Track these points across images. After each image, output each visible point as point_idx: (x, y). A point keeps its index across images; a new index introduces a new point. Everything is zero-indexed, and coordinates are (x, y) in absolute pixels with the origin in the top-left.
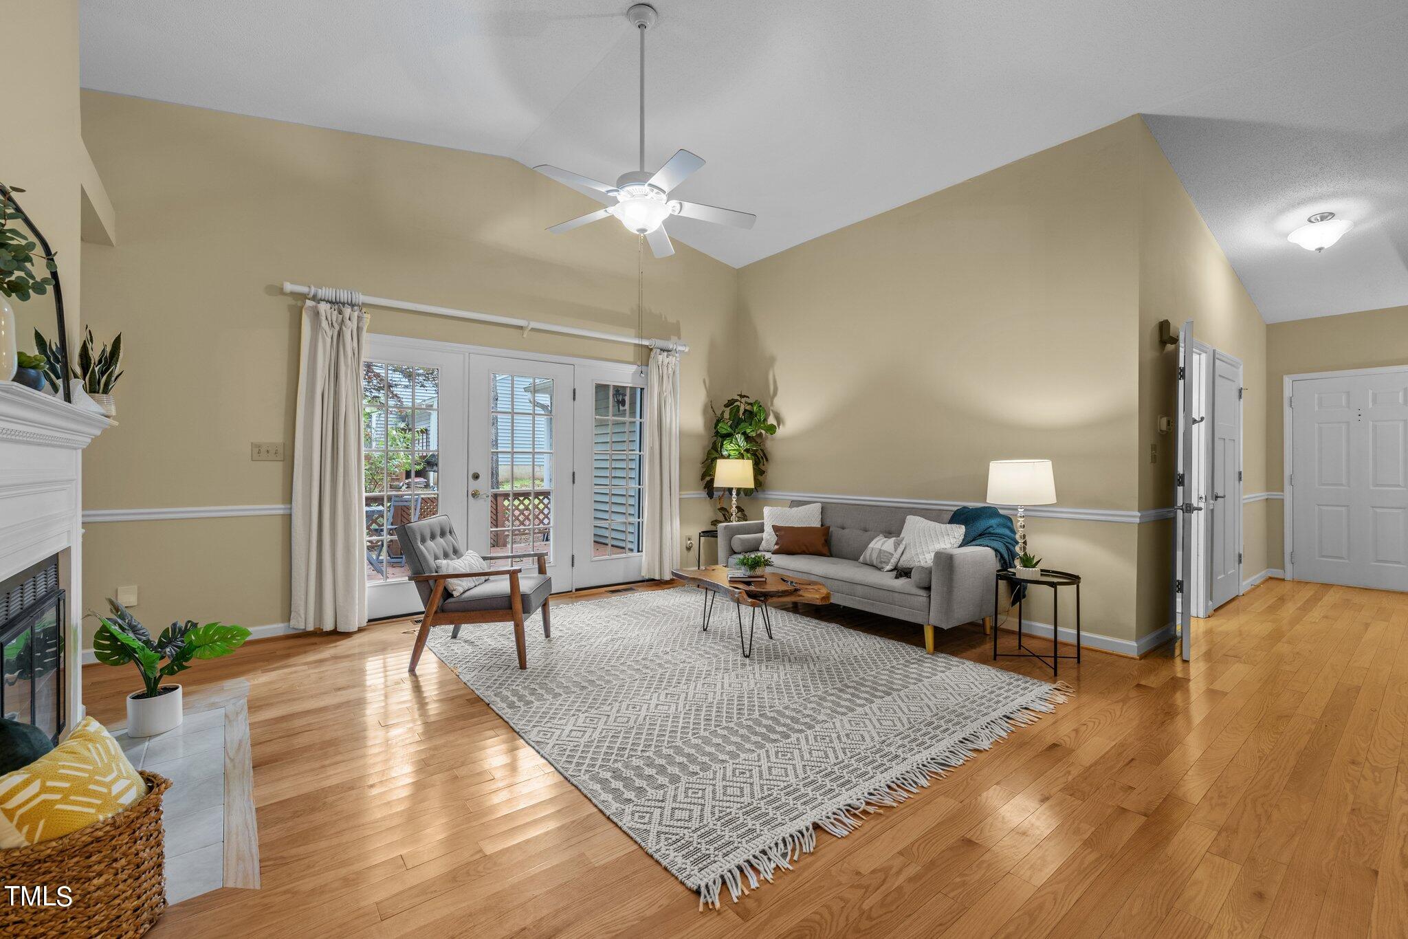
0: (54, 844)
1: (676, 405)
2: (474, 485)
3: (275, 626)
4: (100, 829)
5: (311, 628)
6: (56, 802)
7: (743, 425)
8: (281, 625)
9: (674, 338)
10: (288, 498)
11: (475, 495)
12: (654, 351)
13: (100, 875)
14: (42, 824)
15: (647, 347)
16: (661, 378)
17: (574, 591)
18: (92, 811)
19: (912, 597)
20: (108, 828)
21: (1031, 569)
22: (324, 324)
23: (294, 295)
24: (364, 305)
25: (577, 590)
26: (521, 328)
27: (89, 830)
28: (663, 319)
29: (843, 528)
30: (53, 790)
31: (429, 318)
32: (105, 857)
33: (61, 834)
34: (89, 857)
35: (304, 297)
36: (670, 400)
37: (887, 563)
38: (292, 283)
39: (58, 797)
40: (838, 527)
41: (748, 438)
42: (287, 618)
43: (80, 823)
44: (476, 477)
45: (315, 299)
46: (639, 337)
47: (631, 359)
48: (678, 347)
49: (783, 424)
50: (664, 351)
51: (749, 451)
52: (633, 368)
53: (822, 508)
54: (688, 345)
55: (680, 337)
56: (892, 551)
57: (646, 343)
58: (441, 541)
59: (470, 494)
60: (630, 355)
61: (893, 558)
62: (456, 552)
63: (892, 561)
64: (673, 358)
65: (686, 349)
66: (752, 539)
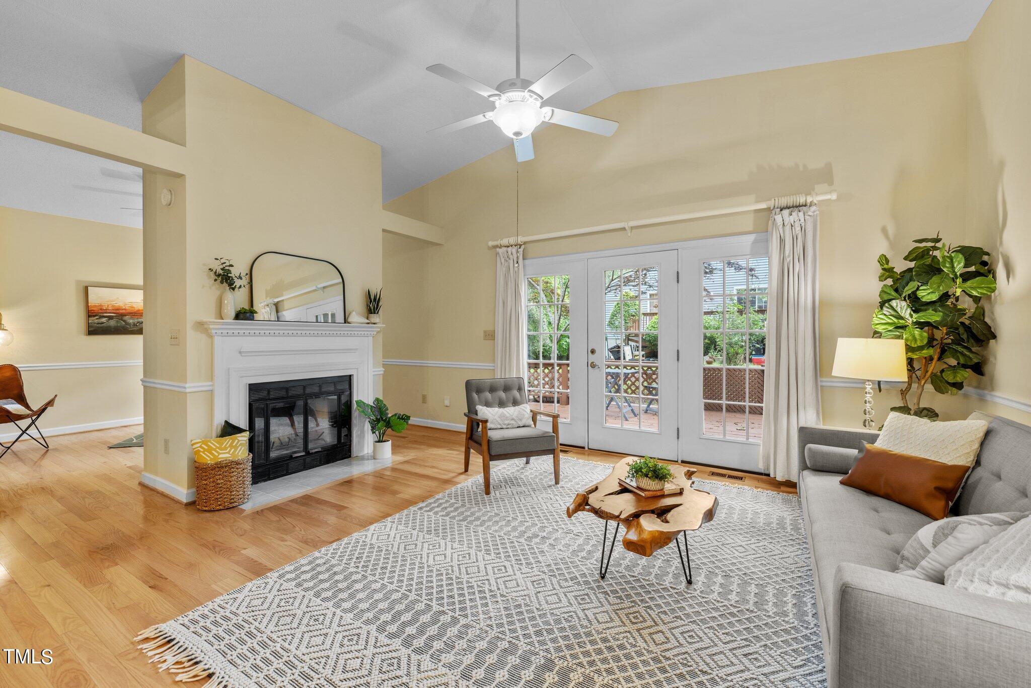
2: (592, 358)
7: (912, 284)
9: (819, 187)
11: (593, 366)
12: (774, 211)
15: (767, 209)
17: (680, 462)
18: (209, 459)
22: (503, 260)
25: (683, 462)
26: (624, 229)
28: (801, 168)
29: (999, 478)
31: (562, 240)
36: (798, 268)
38: (492, 241)
39: (202, 450)
43: (204, 461)
44: (593, 352)
45: (501, 247)
46: (757, 202)
47: (750, 228)
48: (820, 196)
49: (1013, 275)
50: (788, 208)
51: (921, 325)
52: (752, 237)
53: (988, 433)
54: (836, 190)
55: (831, 183)
56: (928, 543)
57: (763, 206)
58: (502, 394)
59: (589, 364)
60: (748, 223)
61: (927, 559)
62: (515, 403)
63: (924, 563)
64: (801, 214)
65: (834, 197)
66: (835, 454)
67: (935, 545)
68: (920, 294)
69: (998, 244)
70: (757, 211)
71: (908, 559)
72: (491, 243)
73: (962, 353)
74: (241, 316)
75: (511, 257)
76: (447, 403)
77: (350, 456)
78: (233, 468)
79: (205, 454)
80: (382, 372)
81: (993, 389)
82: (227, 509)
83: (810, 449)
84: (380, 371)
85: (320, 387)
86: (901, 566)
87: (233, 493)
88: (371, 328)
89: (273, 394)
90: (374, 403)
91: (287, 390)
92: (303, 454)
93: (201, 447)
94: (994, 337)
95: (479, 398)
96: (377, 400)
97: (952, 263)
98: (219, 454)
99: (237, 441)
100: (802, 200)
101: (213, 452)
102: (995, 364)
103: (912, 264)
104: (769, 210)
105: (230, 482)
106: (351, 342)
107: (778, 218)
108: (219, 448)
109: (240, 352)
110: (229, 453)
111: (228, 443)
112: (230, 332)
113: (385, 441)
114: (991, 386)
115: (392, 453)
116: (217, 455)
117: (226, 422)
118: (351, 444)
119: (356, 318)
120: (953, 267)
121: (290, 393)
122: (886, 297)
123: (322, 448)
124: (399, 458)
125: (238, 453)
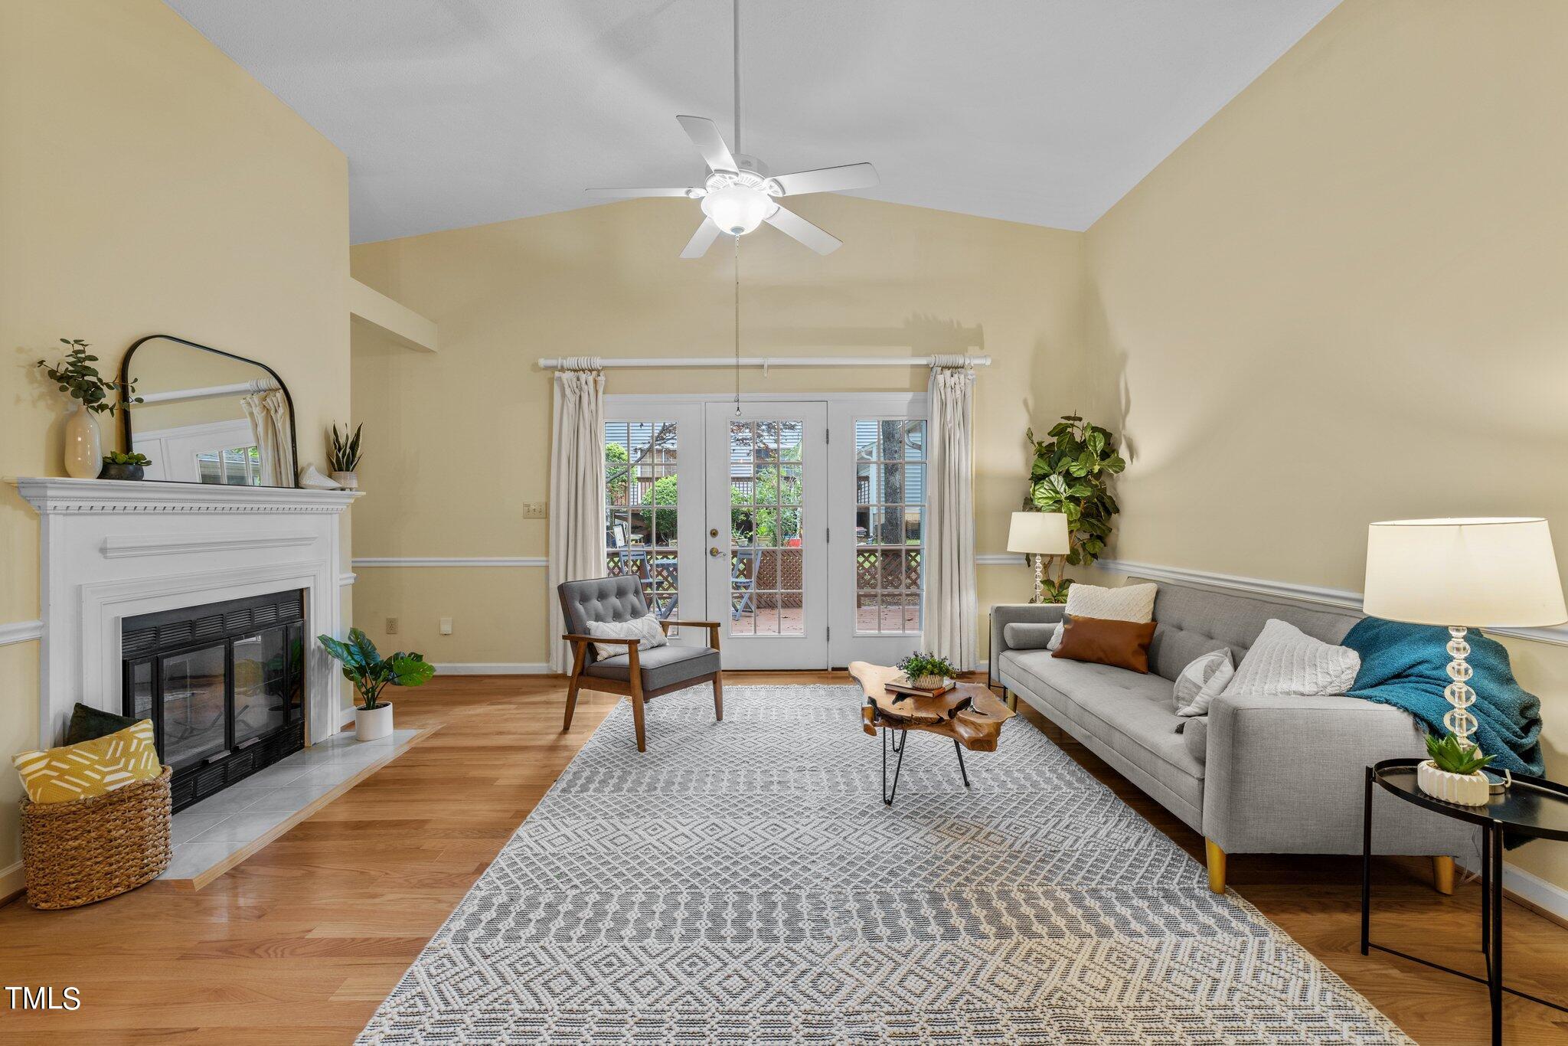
0: (45, 807)
1: (966, 438)
2: (713, 543)
3: (541, 665)
4: (74, 806)
5: (560, 672)
6: (53, 777)
7: (1066, 460)
8: (545, 665)
9: (973, 350)
10: (547, 554)
11: (714, 553)
12: (934, 370)
13: (76, 838)
14: (40, 790)
15: (927, 366)
16: (943, 405)
17: (830, 669)
18: (80, 790)
19: (1180, 775)
20: (79, 806)
21: (1457, 776)
22: (568, 391)
23: (547, 368)
24: (604, 368)
25: (834, 669)
26: (762, 366)
27: (66, 804)
28: (955, 326)
29: (1181, 629)
30: (55, 769)
31: (665, 371)
32: (80, 827)
33: (50, 801)
34: (68, 824)
35: (554, 368)
36: (958, 434)
37: (1189, 703)
38: (546, 359)
39: (55, 774)
40: (1173, 626)
41: (1070, 479)
42: (548, 660)
44: (714, 533)
45: (562, 369)
46: (915, 355)
47: (907, 385)
48: (974, 360)
49: (1137, 457)
50: (949, 368)
51: (1071, 498)
52: (909, 396)
53: (1158, 593)
54: (990, 356)
55: (982, 346)
56: (1199, 681)
57: (923, 361)
58: (614, 601)
59: (708, 551)
60: (905, 380)
61: (1200, 694)
62: (635, 613)
63: (1198, 698)
64: (962, 377)
65: (988, 362)
66: (1034, 631)
67: (1206, 682)
68: (1073, 469)
69: (1121, 426)
70: (913, 366)
71: (1183, 699)
72: (542, 362)
73: (1099, 527)
74: (113, 472)
75: (585, 387)
76: (446, 628)
77: (302, 746)
78: (146, 799)
79: (67, 782)
80: (352, 581)
81: (1115, 558)
82: (135, 889)
83: (1013, 629)
84: (349, 577)
85: (251, 616)
86: (1180, 705)
87: (147, 853)
88: (338, 497)
89: (166, 639)
90: (349, 638)
91: (192, 625)
92: (227, 753)
93: (48, 767)
94: (1117, 511)
95: (585, 608)
96: (354, 631)
97: (1095, 442)
98: (104, 775)
99: (135, 741)
100: (961, 362)
101: (87, 772)
102: (1117, 535)
103: (1055, 440)
104: (929, 368)
105: (142, 829)
106: (304, 525)
107: (940, 378)
108: (98, 762)
109: (103, 550)
110: (125, 769)
111: (116, 749)
112: (86, 505)
113: (378, 707)
114: (1114, 554)
115: (394, 727)
116: (98, 777)
117: (79, 707)
118: (303, 723)
119: (315, 477)
120: (1095, 446)
121: (199, 632)
122: (1040, 472)
123: (259, 736)
124: (414, 733)
125: (146, 766)
